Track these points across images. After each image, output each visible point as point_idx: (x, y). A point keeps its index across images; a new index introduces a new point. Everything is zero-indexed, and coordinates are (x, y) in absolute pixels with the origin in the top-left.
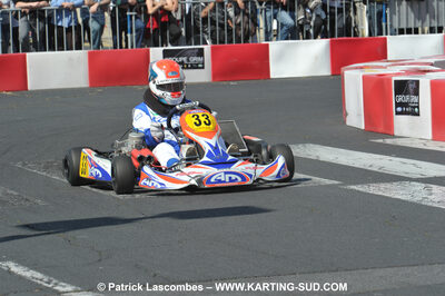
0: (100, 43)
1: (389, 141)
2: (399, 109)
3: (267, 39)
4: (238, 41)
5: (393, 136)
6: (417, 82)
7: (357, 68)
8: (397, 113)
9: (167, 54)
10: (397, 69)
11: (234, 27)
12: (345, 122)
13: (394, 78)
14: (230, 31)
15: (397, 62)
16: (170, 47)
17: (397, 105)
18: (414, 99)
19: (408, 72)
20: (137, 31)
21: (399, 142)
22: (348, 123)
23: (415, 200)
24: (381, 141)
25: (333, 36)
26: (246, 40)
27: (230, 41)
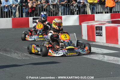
0: (15, 16)
1: (94, 43)
2: (97, 34)
3: (62, 15)
4: (54, 15)
5: (95, 42)
6: (102, 27)
7: (85, 23)
8: (96, 35)
9: (34, 19)
10: (96, 23)
11: (52, 11)
12: (82, 38)
13: (95, 26)
14: (51, 12)
15: (97, 21)
16: (35, 17)
17: (96, 33)
18: (101, 31)
19: (99, 24)
20: (26, 12)
21: (97, 43)
22: (83, 38)
23: (100, 59)
24: (92, 43)
25: (80, 14)
26: (56, 15)
27: (52, 16)
